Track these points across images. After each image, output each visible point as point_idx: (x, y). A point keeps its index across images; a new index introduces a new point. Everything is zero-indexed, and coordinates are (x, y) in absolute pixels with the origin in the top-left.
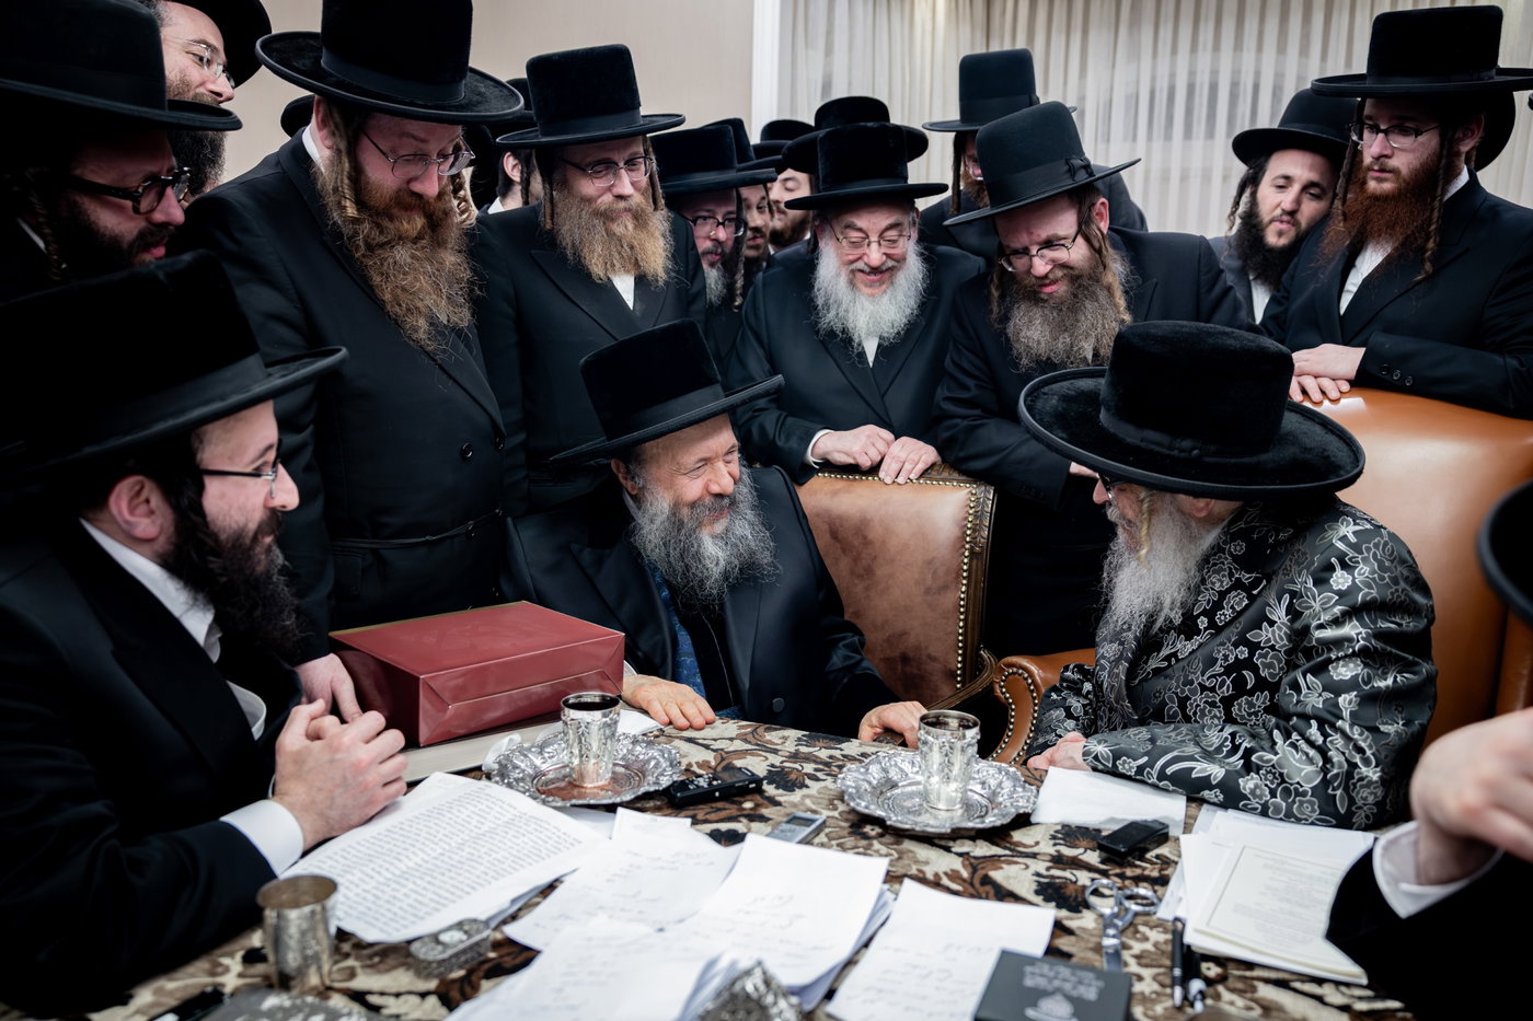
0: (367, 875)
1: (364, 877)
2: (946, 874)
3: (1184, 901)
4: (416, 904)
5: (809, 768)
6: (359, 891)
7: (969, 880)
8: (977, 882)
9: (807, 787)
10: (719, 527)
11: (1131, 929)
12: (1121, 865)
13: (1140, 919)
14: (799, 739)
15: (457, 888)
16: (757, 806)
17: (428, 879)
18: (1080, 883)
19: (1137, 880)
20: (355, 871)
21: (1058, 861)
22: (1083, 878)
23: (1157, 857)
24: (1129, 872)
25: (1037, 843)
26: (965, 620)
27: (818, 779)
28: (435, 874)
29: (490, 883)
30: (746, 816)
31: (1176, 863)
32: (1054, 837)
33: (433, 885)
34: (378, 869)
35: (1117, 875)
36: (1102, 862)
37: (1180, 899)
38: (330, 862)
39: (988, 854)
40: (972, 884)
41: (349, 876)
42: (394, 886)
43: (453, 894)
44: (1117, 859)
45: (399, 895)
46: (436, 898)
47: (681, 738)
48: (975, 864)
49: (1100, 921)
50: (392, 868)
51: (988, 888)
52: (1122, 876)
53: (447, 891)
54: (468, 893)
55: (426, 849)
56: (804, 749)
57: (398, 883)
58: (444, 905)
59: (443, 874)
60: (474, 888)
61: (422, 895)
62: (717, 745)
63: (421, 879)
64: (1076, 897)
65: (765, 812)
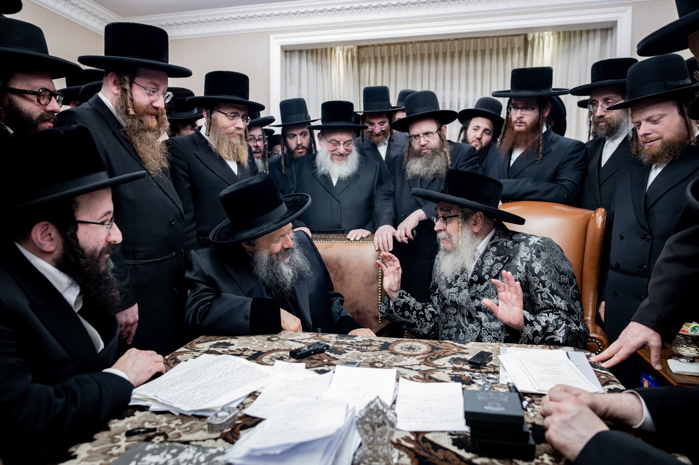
0: (181, 387)
1: (180, 388)
2: (414, 377)
3: (508, 377)
4: (203, 398)
5: (345, 346)
6: (178, 393)
7: (424, 378)
8: (427, 378)
9: (347, 353)
10: (287, 260)
11: (492, 389)
12: (479, 369)
13: (494, 385)
14: (336, 337)
15: (220, 391)
16: (329, 361)
17: (208, 389)
18: (466, 375)
19: (487, 373)
20: (176, 386)
21: (455, 369)
22: (467, 374)
23: (491, 365)
24: (482, 371)
25: (444, 364)
26: (381, 295)
27: (350, 350)
28: (210, 387)
29: (234, 390)
30: (326, 364)
31: (499, 366)
32: (450, 362)
33: (210, 391)
34: (186, 385)
35: (478, 372)
36: (471, 368)
37: (507, 377)
38: (164, 383)
39: (427, 369)
40: (425, 379)
41: (173, 388)
42: (193, 391)
43: (219, 394)
44: (477, 367)
45: (196, 395)
46: (212, 395)
47: (288, 340)
48: (424, 373)
49: (480, 387)
50: (191, 385)
51: (432, 380)
52: (480, 372)
53: (216, 393)
54: (225, 393)
55: (205, 378)
56: (340, 340)
57: (194, 390)
58: (216, 398)
59: (214, 387)
60: (228, 392)
61: (206, 395)
62: (304, 341)
63: (204, 388)
64: (467, 381)
65: (334, 362)
